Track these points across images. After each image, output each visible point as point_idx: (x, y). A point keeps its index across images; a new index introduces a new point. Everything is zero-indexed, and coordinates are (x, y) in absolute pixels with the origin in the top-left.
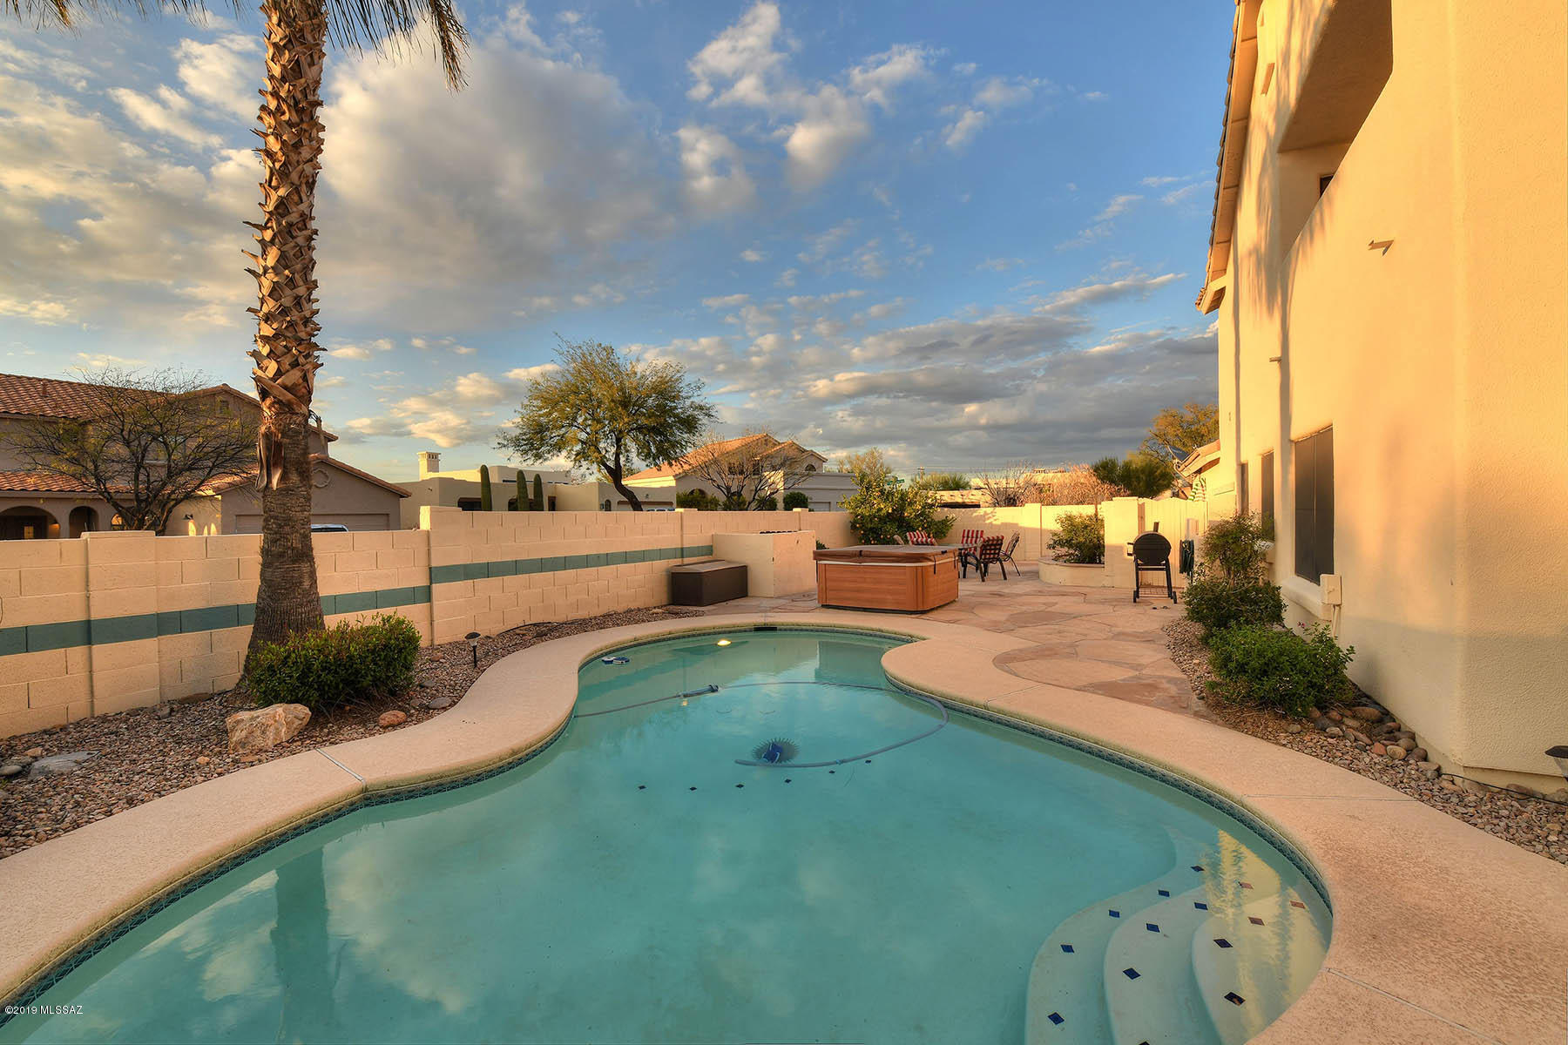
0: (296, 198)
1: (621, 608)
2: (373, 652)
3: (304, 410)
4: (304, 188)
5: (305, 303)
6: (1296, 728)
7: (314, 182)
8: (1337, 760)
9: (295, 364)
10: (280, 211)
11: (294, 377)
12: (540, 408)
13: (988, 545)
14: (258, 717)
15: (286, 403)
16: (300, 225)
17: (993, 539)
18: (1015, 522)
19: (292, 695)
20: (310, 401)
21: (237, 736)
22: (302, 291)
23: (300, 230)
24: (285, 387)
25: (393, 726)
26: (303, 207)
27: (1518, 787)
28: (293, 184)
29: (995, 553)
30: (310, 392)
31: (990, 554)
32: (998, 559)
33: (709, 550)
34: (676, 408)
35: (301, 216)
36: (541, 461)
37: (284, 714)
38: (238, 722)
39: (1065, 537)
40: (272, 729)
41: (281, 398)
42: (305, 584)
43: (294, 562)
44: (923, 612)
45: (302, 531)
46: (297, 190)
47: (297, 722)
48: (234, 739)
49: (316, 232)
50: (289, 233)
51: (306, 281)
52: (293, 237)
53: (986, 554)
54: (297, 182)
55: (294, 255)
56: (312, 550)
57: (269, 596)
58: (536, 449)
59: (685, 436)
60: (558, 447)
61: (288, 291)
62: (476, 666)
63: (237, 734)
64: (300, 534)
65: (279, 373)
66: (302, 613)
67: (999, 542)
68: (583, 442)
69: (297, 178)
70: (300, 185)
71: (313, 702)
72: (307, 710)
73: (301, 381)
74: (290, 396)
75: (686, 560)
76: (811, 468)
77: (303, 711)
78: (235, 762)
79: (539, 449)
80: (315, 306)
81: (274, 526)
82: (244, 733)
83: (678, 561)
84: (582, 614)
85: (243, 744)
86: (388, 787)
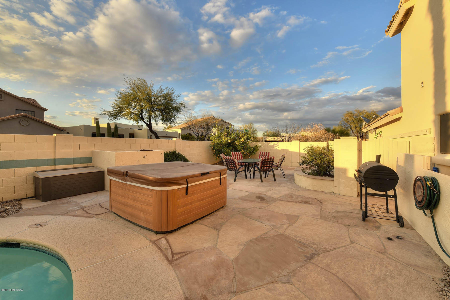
13: (265, 161)
17: (269, 159)
18: (287, 149)
29: (269, 166)
32: (272, 169)
39: (309, 159)
67: (272, 161)
75: (57, 167)
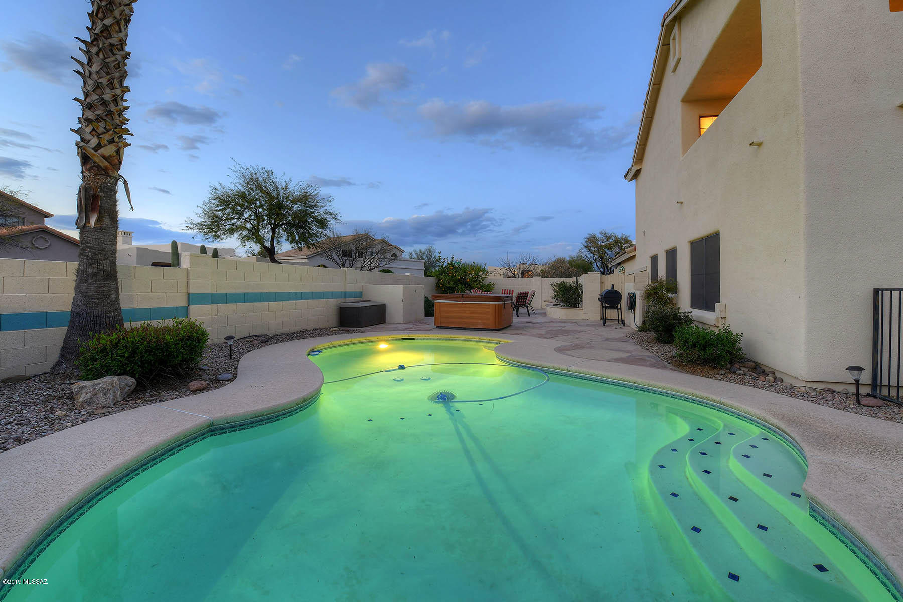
0: (117, 28)
1: (310, 327)
2: (181, 340)
3: (116, 175)
4: (123, 22)
5: (120, 100)
6: (723, 372)
7: (130, 20)
8: (747, 384)
9: (112, 142)
10: (105, 34)
11: (109, 150)
12: (217, 206)
13: (520, 297)
14: (100, 384)
15: (104, 168)
16: (119, 47)
17: (523, 294)
19: (121, 370)
20: (119, 169)
21: (83, 397)
22: (118, 91)
23: (119, 50)
24: (104, 157)
25: (201, 390)
26: (122, 35)
27: (829, 389)
28: (115, 18)
29: (523, 302)
30: (120, 163)
31: (521, 302)
32: (525, 305)
33: (360, 295)
34: (313, 213)
35: (120, 41)
36: (219, 240)
37: (118, 382)
38: (82, 388)
40: (111, 392)
41: (100, 164)
42: (113, 296)
43: (104, 280)
44: (499, 330)
45: (111, 259)
46: (118, 23)
47: (128, 388)
48: (81, 400)
49: (129, 54)
50: (112, 51)
51: (121, 85)
52: (114, 54)
53: (519, 302)
54: (118, 17)
55: (114, 66)
56: (117, 273)
57: (84, 304)
58: (215, 232)
59: (320, 230)
60: (231, 231)
61: (108, 90)
62: (231, 358)
63: (83, 396)
64: (110, 261)
65: (99, 147)
66: (110, 317)
67: (526, 295)
68: (249, 230)
69: (119, 15)
70: (121, 19)
71: (137, 375)
72: (134, 380)
73: (115, 154)
74: (106, 163)
75: (348, 300)
76: (394, 255)
77: (131, 381)
78: (90, 414)
79: (217, 232)
80: (125, 104)
81: (90, 254)
82: (89, 395)
83: (343, 300)
84: (286, 330)
85: (89, 402)
86: (227, 423)
